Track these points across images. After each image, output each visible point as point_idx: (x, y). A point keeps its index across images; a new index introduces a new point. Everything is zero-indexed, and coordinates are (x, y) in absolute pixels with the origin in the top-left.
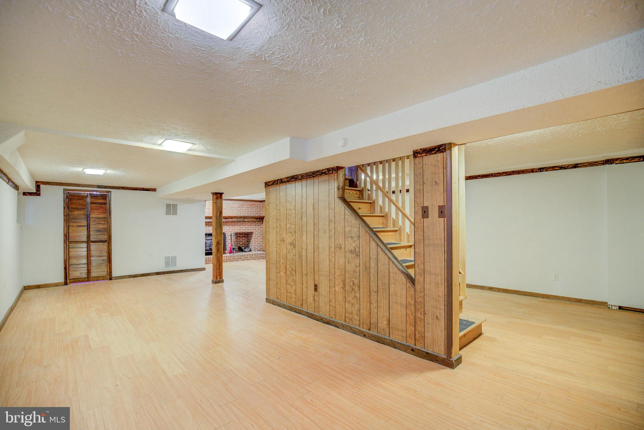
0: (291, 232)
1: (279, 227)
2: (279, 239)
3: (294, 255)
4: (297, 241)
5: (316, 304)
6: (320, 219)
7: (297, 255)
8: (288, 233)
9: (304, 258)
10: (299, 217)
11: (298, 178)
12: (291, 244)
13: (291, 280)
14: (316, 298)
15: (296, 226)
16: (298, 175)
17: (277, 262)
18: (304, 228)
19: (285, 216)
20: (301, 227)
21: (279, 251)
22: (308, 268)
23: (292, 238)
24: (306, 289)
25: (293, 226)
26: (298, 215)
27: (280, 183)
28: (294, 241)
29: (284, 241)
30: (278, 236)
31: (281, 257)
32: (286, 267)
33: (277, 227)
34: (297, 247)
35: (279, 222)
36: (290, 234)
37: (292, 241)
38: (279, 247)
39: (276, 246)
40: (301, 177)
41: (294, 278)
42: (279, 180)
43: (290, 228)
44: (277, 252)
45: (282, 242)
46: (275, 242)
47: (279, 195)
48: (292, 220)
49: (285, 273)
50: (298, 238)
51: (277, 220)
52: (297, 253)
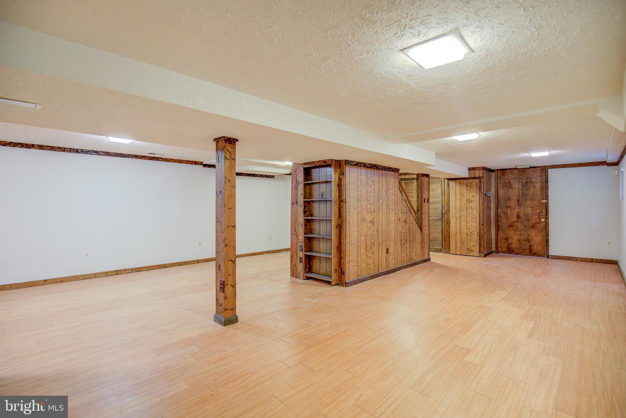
0: (371, 212)
1: (360, 207)
2: (360, 218)
3: (373, 231)
4: (375, 219)
5: (387, 263)
6: (390, 201)
7: (375, 230)
8: (369, 212)
9: (380, 231)
10: (377, 199)
11: (379, 168)
12: (370, 222)
13: (371, 253)
14: (387, 258)
15: (375, 206)
16: (379, 165)
17: (358, 242)
18: (381, 208)
19: (366, 197)
20: (378, 207)
21: (360, 230)
22: (383, 239)
23: (372, 217)
24: (381, 255)
25: (373, 206)
26: (376, 197)
27: (363, 167)
28: (373, 219)
29: (365, 220)
30: (359, 216)
31: (362, 235)
32: (366, 244)
33: (358, 208)
34: (375, 224)
35: (360, 203)
36: (370, 213)
37: (371, 219)
38: (360, 226)
39: (357, 226)
40: (381, 168)
41: (373, 250)
42: (362, 163)
43: (370, 208)
44: (358, 231)
45: (363, 221)
46: (357, 222)
47: (360, 177)
48: (371, 201)
49: (366, 249)
50: (376, 216)
51: (358, 200)
52: (375, 228)
